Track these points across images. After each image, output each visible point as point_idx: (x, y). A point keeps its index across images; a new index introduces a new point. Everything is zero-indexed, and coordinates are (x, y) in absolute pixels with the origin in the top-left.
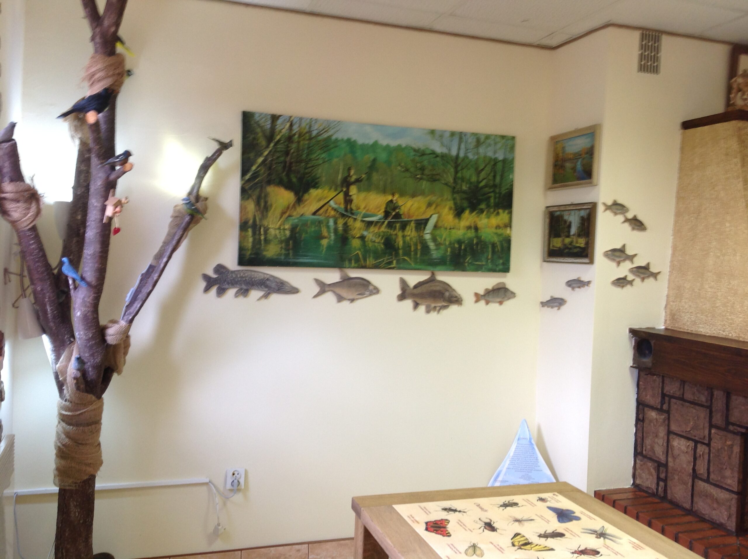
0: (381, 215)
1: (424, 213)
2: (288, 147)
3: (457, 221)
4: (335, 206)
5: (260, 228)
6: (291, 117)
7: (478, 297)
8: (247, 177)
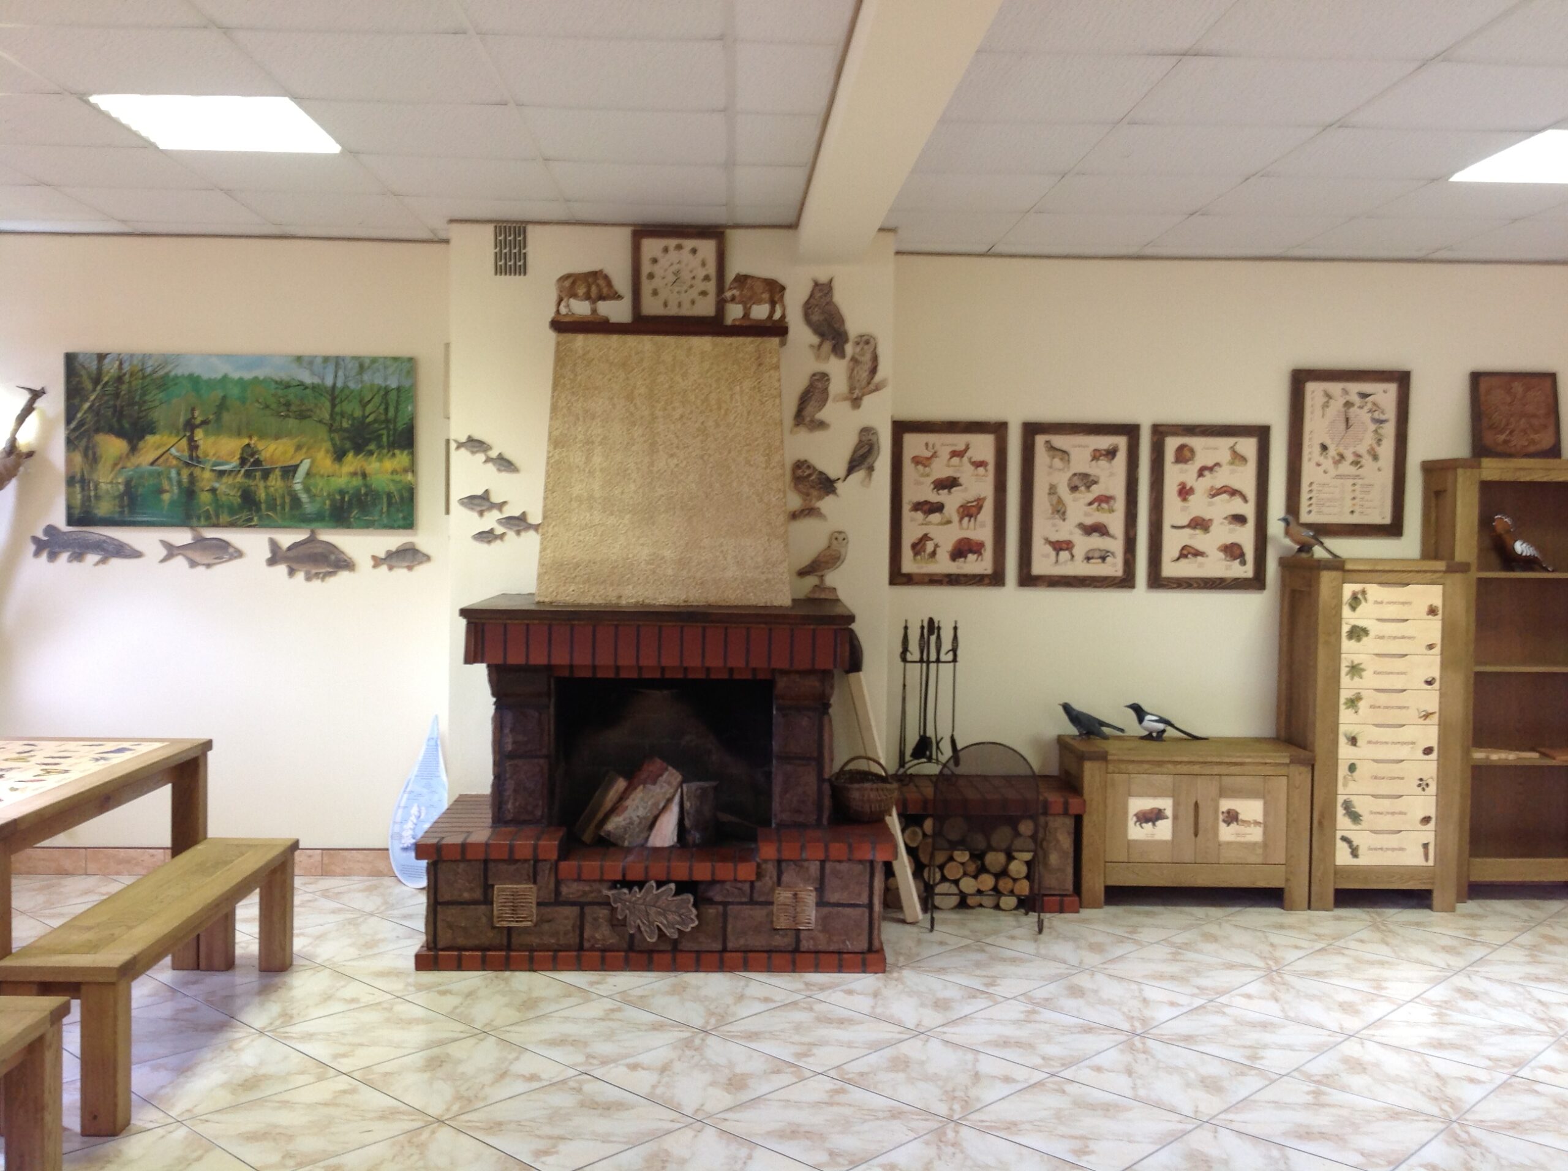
0: (235, 462)
1: (292, 458)
2: (117, 388)
3: (337, 466)
4: (177, 454)
5: (89, 482)
6: (120, 354)
7: (377, 562)
8: (73, 426)
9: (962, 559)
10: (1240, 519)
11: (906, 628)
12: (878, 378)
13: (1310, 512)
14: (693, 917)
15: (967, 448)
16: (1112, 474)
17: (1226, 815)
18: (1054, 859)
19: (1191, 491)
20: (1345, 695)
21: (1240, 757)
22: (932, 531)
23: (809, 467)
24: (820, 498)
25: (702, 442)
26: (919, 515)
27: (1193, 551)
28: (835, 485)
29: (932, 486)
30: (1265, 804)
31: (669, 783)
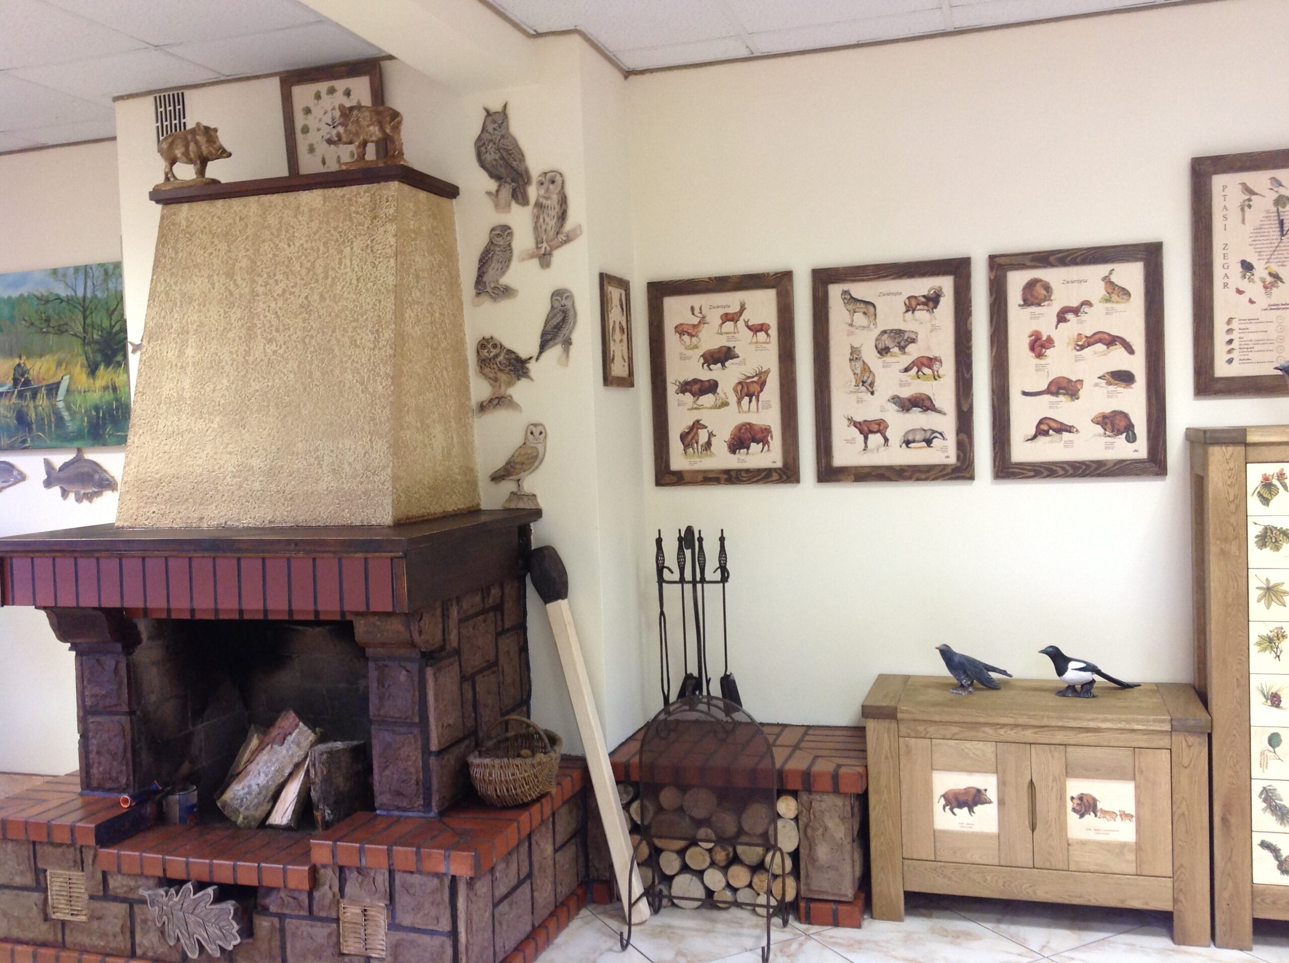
1: (55, 374)
3: (91, 381)
9: (745, 450)
10: (1124, 378)
11: (659, 541)
12: (569, 225)
13: (1230, 361)
14: (234, 931)
15: (743, 308)
16: (934, 328)
17: (1076, 801)
18: (823, 852)
19: (1050, 342)
20: (1256, 631)
21: (1092, 720)
22: (706, 417)
23: (495, 346)
24: (510, 384)
25: (304, 321)
26: (688, 397)
27: (1054, 425)
28: (528, 365)
29: (702, 360)
30: (1136, 787)
31: (298, 745)
